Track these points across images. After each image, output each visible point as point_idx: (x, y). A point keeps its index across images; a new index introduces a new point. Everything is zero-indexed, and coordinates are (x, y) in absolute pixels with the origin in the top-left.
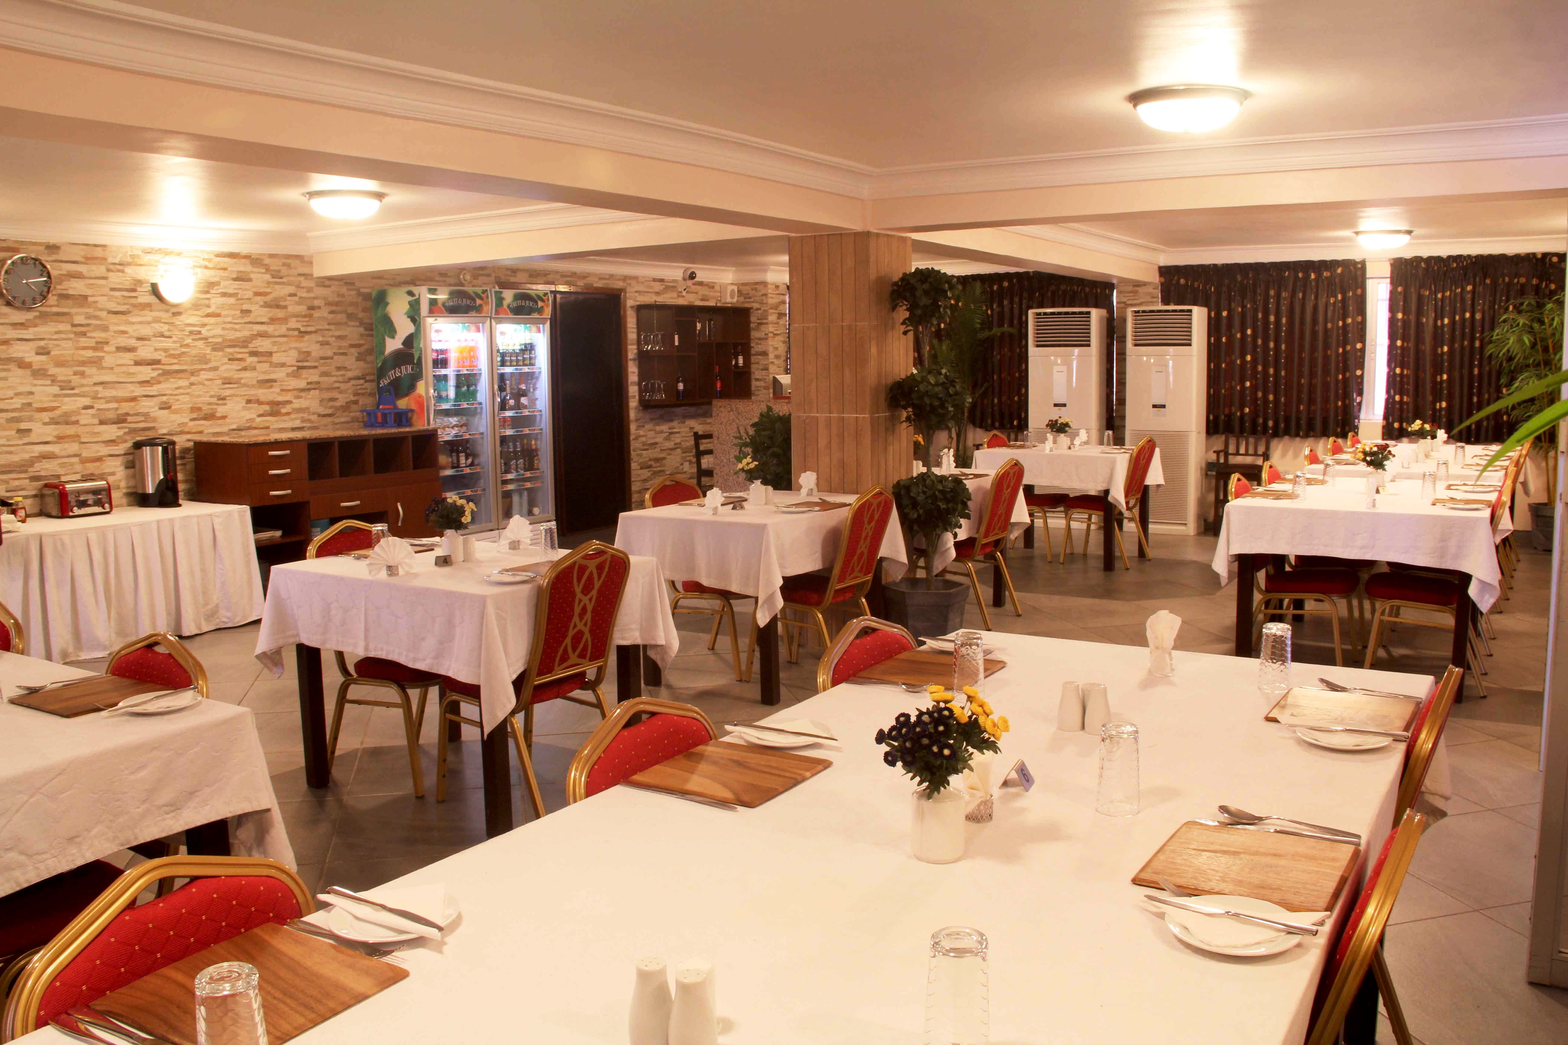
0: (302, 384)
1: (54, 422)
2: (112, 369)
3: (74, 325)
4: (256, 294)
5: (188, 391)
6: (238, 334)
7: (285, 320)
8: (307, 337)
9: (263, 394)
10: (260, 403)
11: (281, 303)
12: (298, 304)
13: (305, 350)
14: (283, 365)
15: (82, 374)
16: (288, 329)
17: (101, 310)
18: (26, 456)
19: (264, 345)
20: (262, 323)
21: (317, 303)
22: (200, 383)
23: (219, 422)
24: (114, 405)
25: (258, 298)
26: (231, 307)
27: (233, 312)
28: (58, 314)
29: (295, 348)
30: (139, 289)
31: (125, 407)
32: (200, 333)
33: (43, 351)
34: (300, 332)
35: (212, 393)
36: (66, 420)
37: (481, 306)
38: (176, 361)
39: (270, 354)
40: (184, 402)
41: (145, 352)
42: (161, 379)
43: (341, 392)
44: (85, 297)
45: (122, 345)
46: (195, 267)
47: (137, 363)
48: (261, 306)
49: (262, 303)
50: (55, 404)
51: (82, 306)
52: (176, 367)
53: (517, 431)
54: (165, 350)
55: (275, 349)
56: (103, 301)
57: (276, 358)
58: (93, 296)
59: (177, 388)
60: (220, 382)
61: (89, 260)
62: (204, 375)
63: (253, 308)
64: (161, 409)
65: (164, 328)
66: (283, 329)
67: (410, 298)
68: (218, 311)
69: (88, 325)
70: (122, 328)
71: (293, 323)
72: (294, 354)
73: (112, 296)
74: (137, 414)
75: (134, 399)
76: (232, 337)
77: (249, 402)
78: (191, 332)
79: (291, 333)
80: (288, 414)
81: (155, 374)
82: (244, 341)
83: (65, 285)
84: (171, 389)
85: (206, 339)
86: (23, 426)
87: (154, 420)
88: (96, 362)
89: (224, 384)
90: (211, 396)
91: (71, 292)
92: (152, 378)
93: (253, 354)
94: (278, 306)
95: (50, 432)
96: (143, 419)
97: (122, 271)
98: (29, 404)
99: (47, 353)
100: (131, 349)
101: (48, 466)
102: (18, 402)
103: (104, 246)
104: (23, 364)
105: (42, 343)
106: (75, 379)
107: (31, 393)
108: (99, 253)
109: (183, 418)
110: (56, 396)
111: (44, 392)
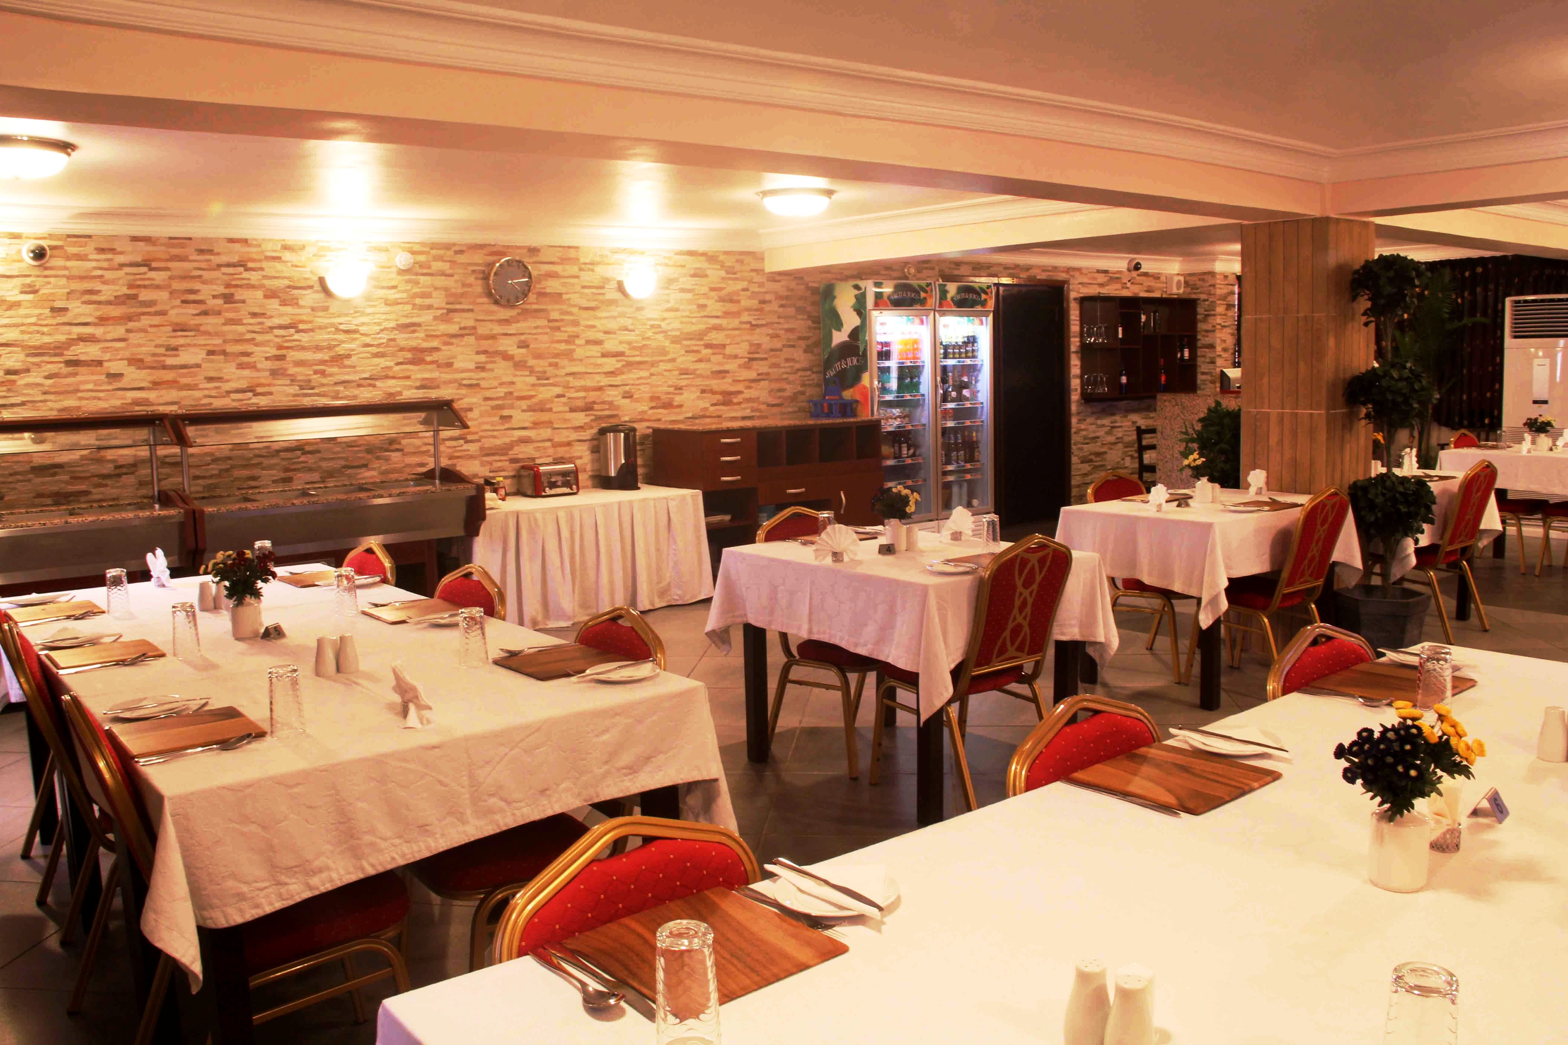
0: (753, 375)
1: (530, 409)
2: (581, 360)
3: (549, 321)
4: (712, 289)
5: (649, 380)
6: (695, 328)
7: (737, 314)
8: (758, 330)
9: (715, 384)
10: (713, 393)
11: (735, 298)
12: (750, 298)
13: (756, 342)
14: (736, 357)
15: (556, 365)
16: (741, 323)
17: (574, 306)
18: (507, 440)
19: (716, 337)
20: (717, 317)
21: (768, 297)
22: (659, 374)
23: (676, 410)
24: (582, 394)
25: (713, 294)
26: (690, 302)
27: (689, 307)
28: (536, 311)
29: (747, 341)
30: (607, 286)
31: (593, 396)
32: (659, 326)
33: (523, 345)
34: (752, 325)
35: (670, 383)
36: (541, 407)
37: (925, 298)
38: (638, 353)
39: (724, 346)
40: (644, 391)
41: (611, 345)
42: (625, 370)
43: (789, 383)
44: (560, 295)
45: (591, 338)
46: (658, 264)
47: (604, 355)
48: (717, 301)
49: (716, 298)
50: (533, 393)
51: (557, 303)
52: (638, 359)
53: (958, 423)
54: (629, 343)
55: (728, 341)
56: (575, 299)
57: (728, 351)
58: (567, 293)
59: (638, 379)
60: (676, 373)
61: (564, 261)
62: (662, 366)
63: (709, 302)
64: (624, 397)
65: (628, 323)
66: (735, 323)
67: (857, 292)
68: (677, 306)
69: (562, 320)
70: (590, 323)
71: (745, 317)
72: (745, 346)
73: (582, 293)
74: (603, 403)
75: (600, 389)
76: (689, 331)
77: (703, 391)
78: (652, 326)
79: (744, 326)
80: (739, 403)
81: (619, 365)
83: (544, 283)
84: (633, 379)
85: (665, 332)
86: (506, 413)
87: (618, 408)
88: (568, 355)
89: (681, 374)
90: (670, 386)
91: (548, 290)
92: (617, 369)
93: (707, 346)
94: (731, 301)
95: (528, 418)
96: (607, 407)
97: (593, 270)
98: (511, 393)
99: (527, 346)
100: (598, 343)
101: (524, 449)
102: (501, 391)
103: (577, 248)
104: (506, 357)
105: (523, 337)
106: (550, 371)
107: (513, 383)
108: (572, 254)
109: (643, 407)
110: (533, 385)
111: (523, 382)
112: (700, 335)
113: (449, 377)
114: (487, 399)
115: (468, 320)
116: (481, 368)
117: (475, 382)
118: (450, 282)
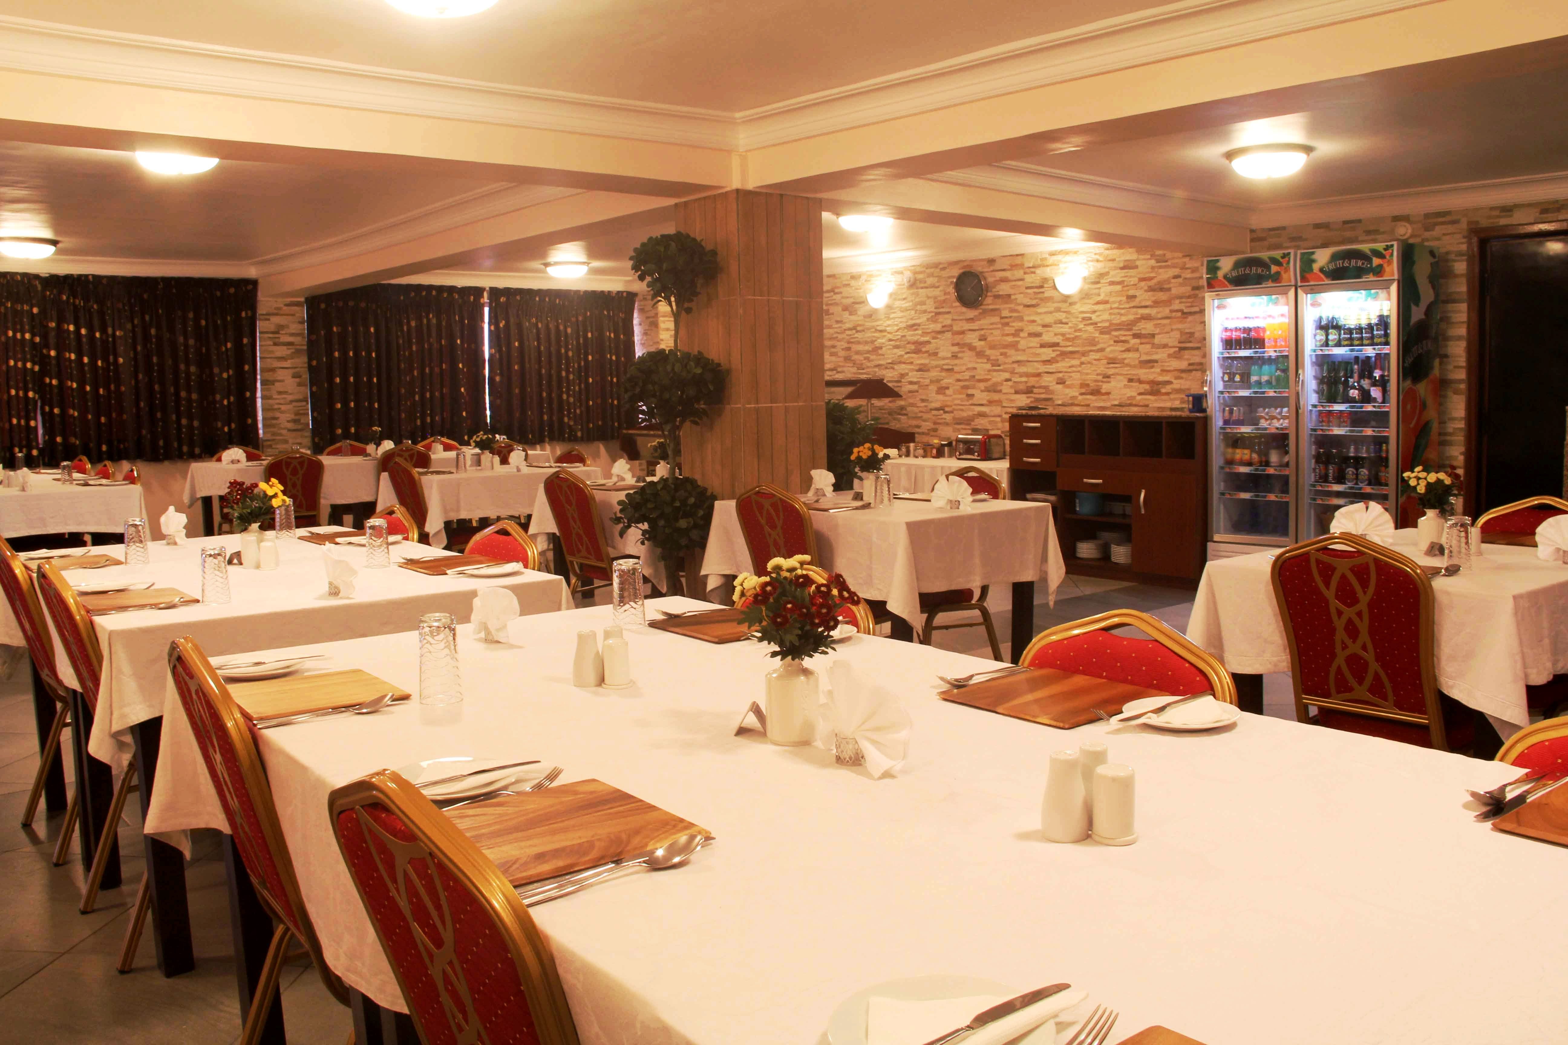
0: (1180, 365)
1: (987, 390)
2: (1024, 350)
3: (1002, 318)
4: (1142, 280)
5: (1079, 369)
6: (1124, 319)
7: (1168, 302)
8: (1189, 319)
9: (1143, 373)
10: (1141, 382)
11: (1166, 286)
13: (1185, 332)
14: (1165, 346)
15: (1005, 355)
16: (1171, 311)
17: (1019, 304)
18: (971, 413)
19: (1147, 327)
20: (1146, 307)
22: (1089, 363)
23: (1103, 397)
24: (1024, 379)
25: (1143, 284)
26: (1118, 293)
27: (1119, 299)
28: (992, 310)
29: (1176, 330)
30: (1046, 285)
31: (1032, 381)
32: (1090, 319)
33: (983, 338)
34: (1182, 314)
35: (1099, 372)
36: (994, 389)
38: (1070, 344)
39: (1153, 336)
40: (1076, 378)
41: (1048, 337)
42: (1059, 359)
44: (1009, 296)
45: (1032, 331)
46: (1091, 260)
47: (1042, 346)
48: (1146, 291)
49: (1146, 288)
50: (989, 377)
51: (1006, 303)
52: (1070, 349)
54: (1063, 335)
55: (1157, 331)
56: (1021, 298)
57: (1157, 340)
58: (1015, 294)
59: (1070, 367)
60: (1105, 361)
61: (1013, 267)
62: (1093, 356)
63: (1138, 293)
64: (1057, 383)
65: (1062, 316)
66: (1166, 311)
68: (1107, 299)
69: (1011, 317)
70: (1032, 318)
71: (1176, 305)
72: (1174, 336)
73: (1027, 293)
74: (1040, 387)
75: (1039, 375)
76: (1118, 322)
77: (1131, 380)
78: (1084, 319)
79: (1174, 314)
80: (1168, 394)
81: (1053, 355)
82: (1128, 325)
83: (997, 288)
84: (1066, 367)
85: (1096, 324)
86: (970, 392)
87: (1052, 392)
88: (1014, 346)
89: (1109, 363)
90: (1098, 375)
91: (1001, 293)
92: (1052, 358)
93: (1136, 336)
94: (1162, 290)
95: (984, 397)
96: (1044, 391)
97: (1034, 273)
98: (974, 376)
99: (985, 339)
100: (1038, 335)
101: (982, 422)
102: (967, 375)
103: (1022, 255)
104: (971, 348)
105: (982, 332)
106: (1001, 358)
107: (975, 368)
108: (1018, 261)
109: (1074, 392)
110: (989, 371)
111: (982, 368)
112: (1129, 326)
113: (934, 363)
114: (959, 380)
115: (947, 320)
116: (955, 356)
117: (950, 367)
118: (937, 292)
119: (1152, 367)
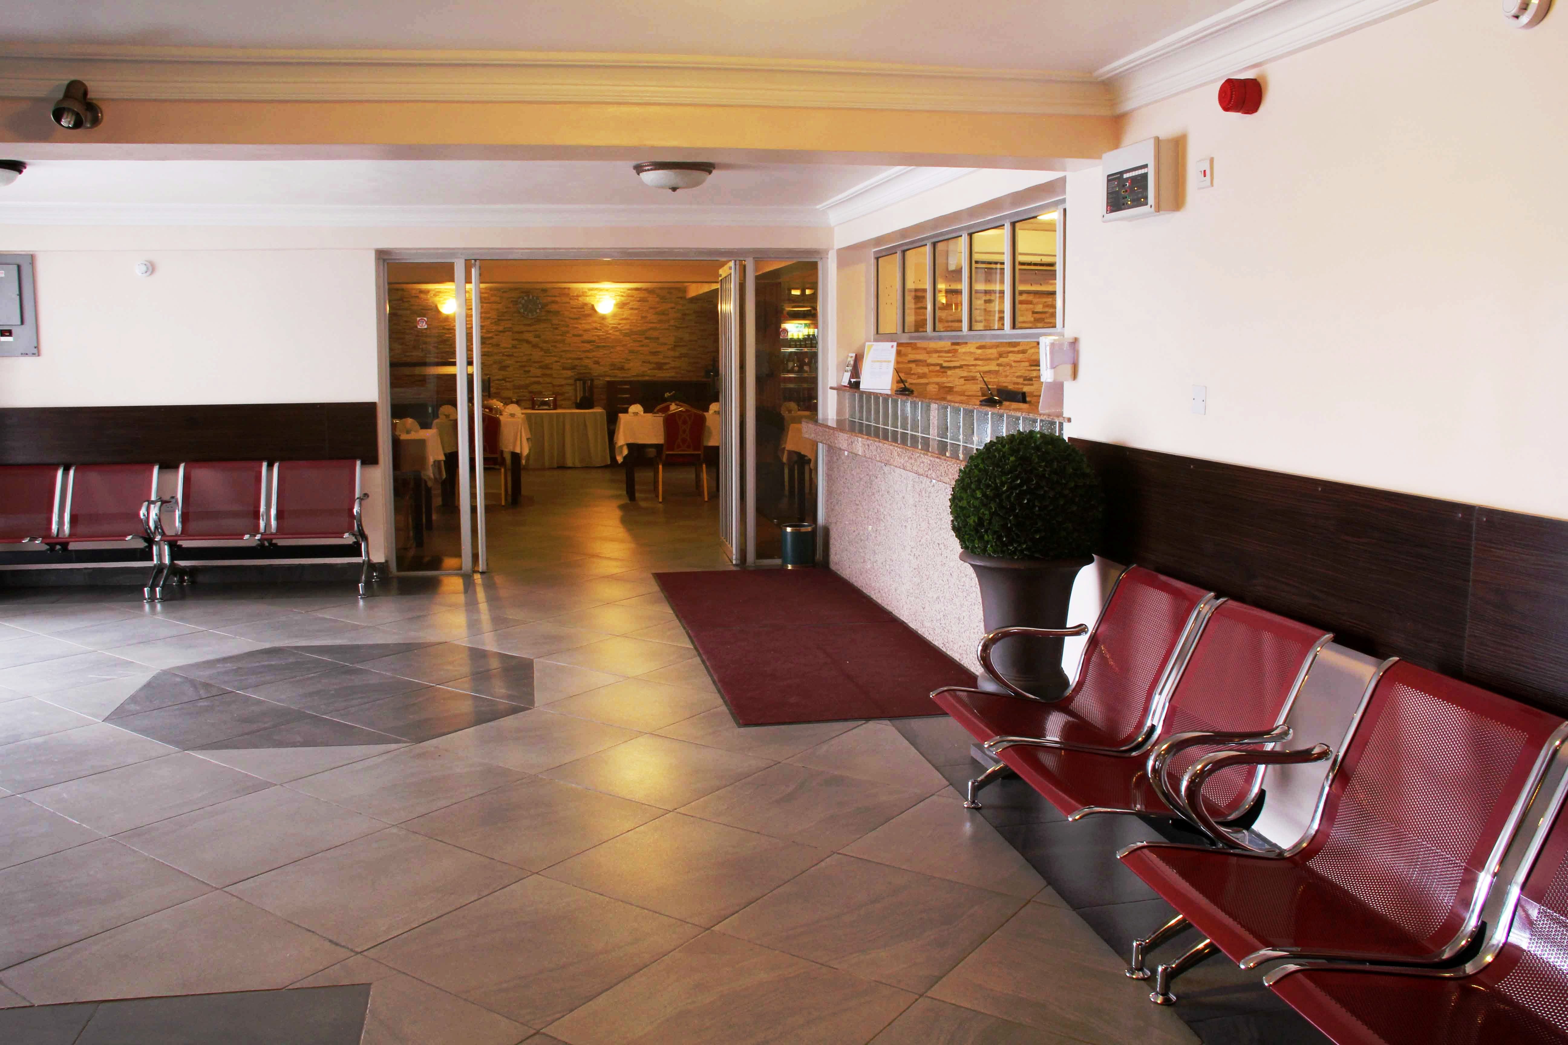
0: (676, 354)
1: (541, 367)
2: (570, 344)
3: (552, 325)
5: (610, 356)
6: (639, 329)
7: (668, 321)
9: (652, 359)
10: (649, 362)
11: (666, 313)
12: (675, 313)
13: (679, 337)
14: (665, 344)
15: (555, 347)
16: (670, 326)
17: (566, 317)
19: (653, 334)
20: (654, 323)
21: (687, 312)
22: (616, 353)
23: (626, 371)
24: (570, 361)
25: (653, 311)
26: (636, 315)
27: (636, 318)
28: (545, 320)
29: (672, 336)
30: (587, 308)
31: (576, 362)
32: (617, 328)
33: (537, 336)
34: (677, 328)
35: (623, 357)
36: (546, 367)
38: (604, 341)
39: (658, 339)
40: (607, 361)
41: (587, 337)
42: (596, 350)
44: (558, 312)
45: (576, 333)
46: (617, 296)
47: (583, 342)
49: (654, 313)
50: (543, 360)
51: (556, 316)
52: (603, 344)
54: (598, 336)
55: (660, 336)
56: (567, 314)
57: (661, 341)
58: (562, 311)
59: (603, 354)
60: (627, 352)
61: (560, 295)
62: (618, 348)
63: (649, 315)
64: (594, 364)
66: (666, 326)
68: (629, 317)
69: (560, 325)
70: (576, 326)
71: (672, 323)
72: (672, 339)
73: (571, 311)
74: (582, 366)
75: (580, 359)
76: (635, 330)
77: (644, 362)
78: (613, 327)
79: (672, 328)
80: (667, 369)
81: (592, 347)
83: (549, 307)
84: (600, 355)
85: (621, 330)
86: (527, 369)
87: (591, 369)
88: (562, 342)
90: (623, 359)
91: (552, 310)
92: (590, 349)
93: (647, 338)
94: (663, 314)
95: (539, 372)
96: (584, 368)
97: (578, 300)
98: (530, 359)
99: (540, 337)
100: (580, 336)
101: (537, 388)
102: (524, 359)
103: (569, 288)
104: (528, 342)
105: (537, 333)
106: (552, 349)
107: (531, 355)
108: (566, 291)
110: (542, 356)
111: (537, 355)
112: (643, 332)
113: (497, 351)
114: (519, 362)
115: (508, 324)
116: (515, 347)
117: (512, 354)
118: (500, 306)
119: (658, 355)
